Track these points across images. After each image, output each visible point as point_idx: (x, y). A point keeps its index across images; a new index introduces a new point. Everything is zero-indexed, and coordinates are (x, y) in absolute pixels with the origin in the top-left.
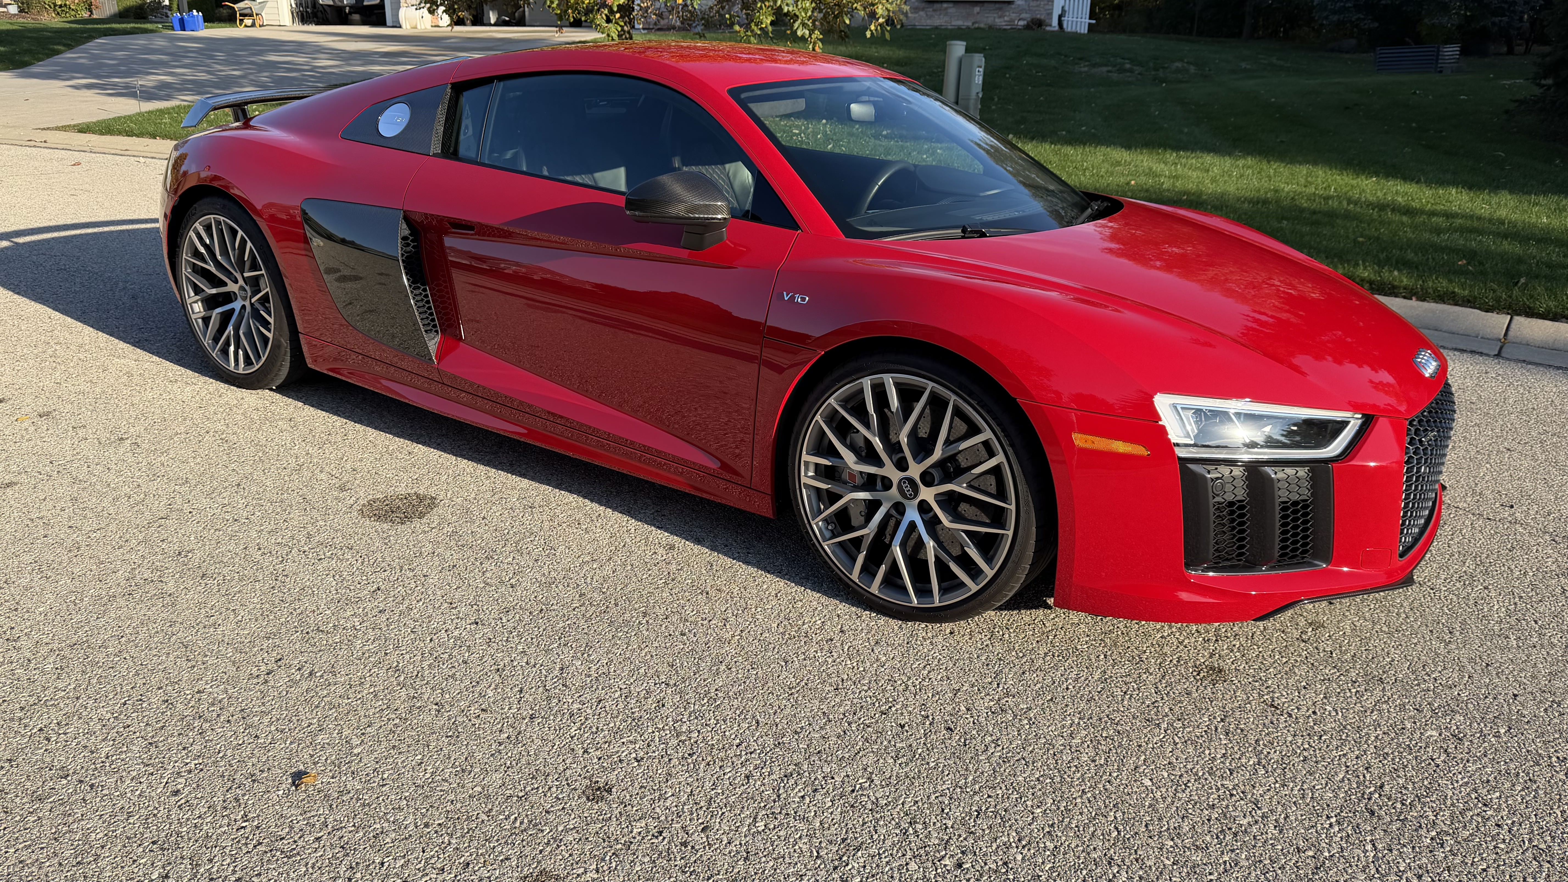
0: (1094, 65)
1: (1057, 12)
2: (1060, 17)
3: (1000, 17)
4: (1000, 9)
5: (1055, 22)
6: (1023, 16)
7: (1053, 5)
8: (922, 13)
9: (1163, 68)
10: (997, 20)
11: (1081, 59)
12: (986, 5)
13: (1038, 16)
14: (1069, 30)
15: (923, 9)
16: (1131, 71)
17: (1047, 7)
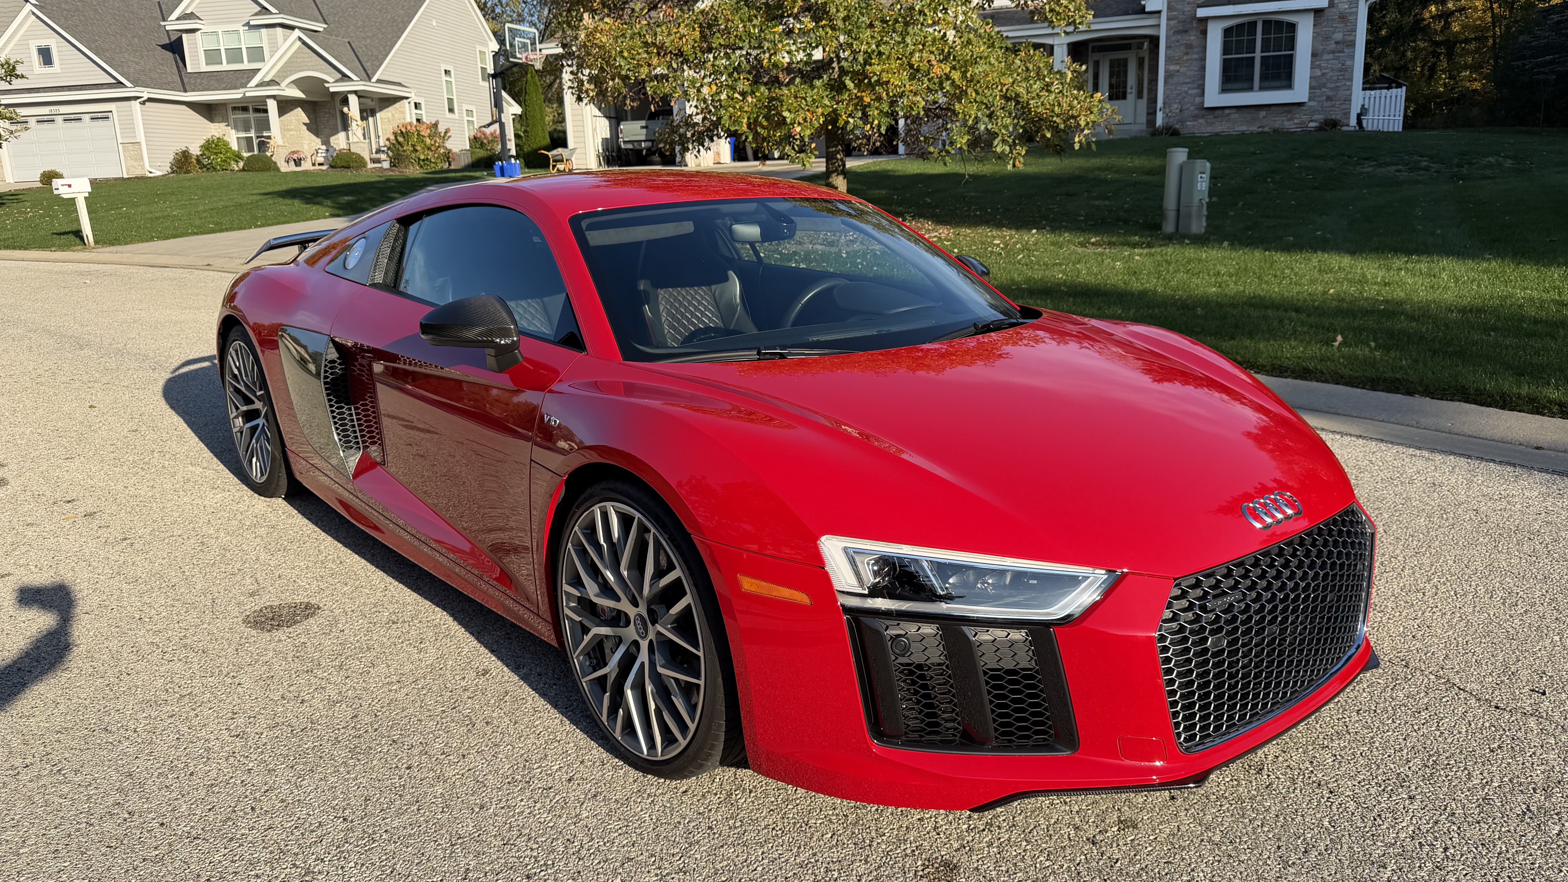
0: (1380, 165)
1: (1355, 110)
2: (1359, 116)
3: (1289, 120)
4: (1289, 112)
5: (1353, 121)
6: (1315, 117)
7: (1350, 104)
8: (1201, 121)
9: (1469, 163)
10: (1286, 123)
11: (1366, 159)
12: (1273, 108)
13: (1333, 117)
14: (1370, 128)
15: (1203, 117)
16: (1426, 169)
17: (1344, 107)
